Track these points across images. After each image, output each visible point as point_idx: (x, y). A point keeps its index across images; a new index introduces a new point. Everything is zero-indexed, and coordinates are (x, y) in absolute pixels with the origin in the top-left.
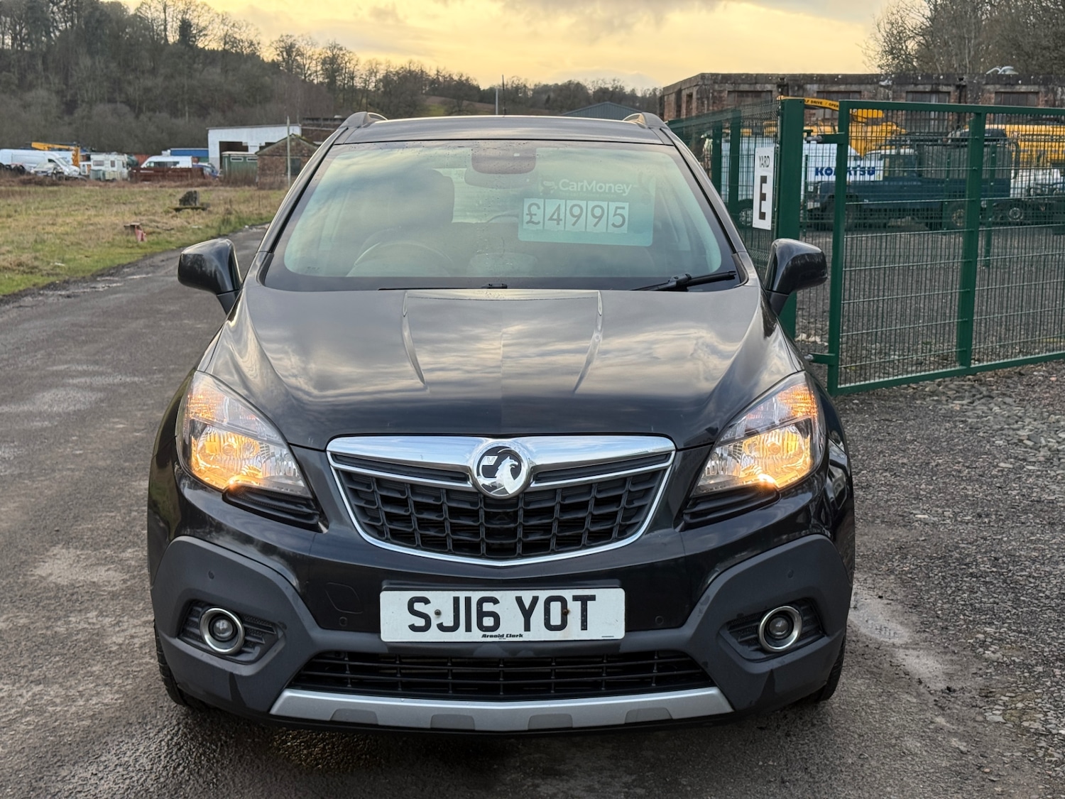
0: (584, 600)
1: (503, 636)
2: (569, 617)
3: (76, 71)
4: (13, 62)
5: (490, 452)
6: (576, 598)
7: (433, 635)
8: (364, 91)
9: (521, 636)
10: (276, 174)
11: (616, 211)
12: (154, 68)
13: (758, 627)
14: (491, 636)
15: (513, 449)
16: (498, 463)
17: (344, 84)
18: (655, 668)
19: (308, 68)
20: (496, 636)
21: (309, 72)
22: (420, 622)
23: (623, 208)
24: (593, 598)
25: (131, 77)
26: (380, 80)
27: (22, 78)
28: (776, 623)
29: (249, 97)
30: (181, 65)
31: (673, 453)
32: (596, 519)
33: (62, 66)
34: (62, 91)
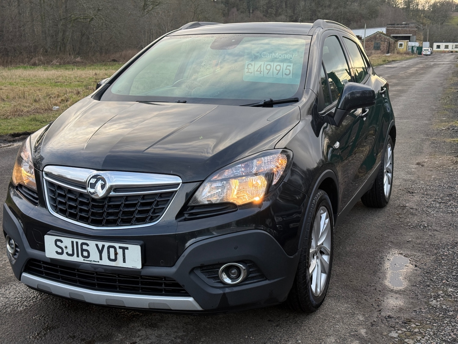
0: (124, 249)
1: (91, 261)
2: (118, 256)
3: (298, 7)
4: (274, 5)
5: (94, 177)
6: (120, 248)
7: (64, 257)
8: (423, 11)
9: (98, 262)
10: (369, 50)
11: (287, 67)
12: (330, 5)
13: (218, 271)
14: (87, 260)
15: (103, 176)
16: (96, 182)
17: (414, 8)
18: (163, 284)
19: (398, 2)
20: (88, 261)
21: (398, 3)
22: (60, 251)
23: (290, 66)
24: (127, 248)
25: (320, 9)
26: (431, 6)
27: (277, 11)
28: (232, 271)
29: (369, 16)
30: (341, 3)
31: (181, 184)
32: (140, 212)
33: (293, 6)
34: (292, 16)
